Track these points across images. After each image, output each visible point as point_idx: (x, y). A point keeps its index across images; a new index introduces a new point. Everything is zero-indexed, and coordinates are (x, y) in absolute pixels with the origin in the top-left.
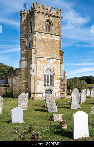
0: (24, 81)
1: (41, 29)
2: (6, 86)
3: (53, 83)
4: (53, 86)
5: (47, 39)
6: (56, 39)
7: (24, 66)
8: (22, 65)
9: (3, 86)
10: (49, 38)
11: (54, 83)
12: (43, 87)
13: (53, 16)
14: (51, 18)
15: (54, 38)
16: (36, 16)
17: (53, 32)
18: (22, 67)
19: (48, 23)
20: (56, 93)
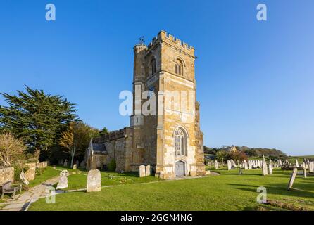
0: (138, 147)
1: (169, 68)
2: (103, 154)
3: (186, 150)
4: (186, 155)
5: (178, 84)
6: (189, 86)
7: (139, 124)
8: (135, 121)
9: (99, 153)
10: (181, 83)
11: (188, 149)
12: (173, 156)
13: (185, 54)
14: (183, 56)
15: (186, 85)
16: (164, 50)
17: (185, 75)
18: (135, 124)
19: (179, 62)
20: (191, 165)
